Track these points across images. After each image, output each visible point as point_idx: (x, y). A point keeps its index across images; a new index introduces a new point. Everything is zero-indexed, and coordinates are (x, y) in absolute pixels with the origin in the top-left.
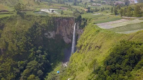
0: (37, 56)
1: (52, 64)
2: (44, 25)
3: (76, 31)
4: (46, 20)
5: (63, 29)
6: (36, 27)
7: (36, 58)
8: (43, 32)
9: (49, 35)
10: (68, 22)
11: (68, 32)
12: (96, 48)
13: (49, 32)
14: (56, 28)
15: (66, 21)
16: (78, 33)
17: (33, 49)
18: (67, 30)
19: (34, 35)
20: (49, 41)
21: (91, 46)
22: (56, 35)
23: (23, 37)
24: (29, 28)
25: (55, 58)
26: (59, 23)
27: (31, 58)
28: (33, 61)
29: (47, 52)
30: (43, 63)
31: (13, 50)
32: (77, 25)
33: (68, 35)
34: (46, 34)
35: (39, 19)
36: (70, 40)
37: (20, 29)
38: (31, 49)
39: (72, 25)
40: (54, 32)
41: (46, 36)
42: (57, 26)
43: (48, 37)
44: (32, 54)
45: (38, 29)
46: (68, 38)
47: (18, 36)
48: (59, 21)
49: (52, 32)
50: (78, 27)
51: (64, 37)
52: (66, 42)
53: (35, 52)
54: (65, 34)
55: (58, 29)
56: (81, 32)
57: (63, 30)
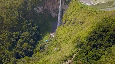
0: (28, 28)
1: (42, 34)
3: (62, 6)
5: (50, 4)
6: (26, 3)
7: (28, 30)
8: (33, 7)
9: (38, 9)
11: (54, 7)
12: (79, 23)
13: (38, 8)
14: (44, 4)
16: (63, 8)
17: (25, 22)
18: (54, 5)
19: (25, 10)
20: (38, 15)
21: (75, 22)
23: (16, 12)
24: (20, 3)
25: (44, 29)
27: (24, 29)
28: (26, 32)
29: (37, 24)
30: (34, 34)
31: (9, 24)
32: (63, 1)
33: (54, 10)
34: (36, 9)
36: (57, 15)
37: (13, 4)
38: (23, 22)
39: (58, 1)
40: (42, 7)
41: (35, 11)
42: (45, 2)
43: (37, 12)
44: (24, 26)
45: (29, 5)
46: (54, 13)
47: (11, 11)
49: (41, 8)
50: (63, 3)
51: (51, 11)
52: (53, 16)
53: (27, 25)
54: (52, 9)
55: (45, 4)
56: (66, 7)
57: (51, 6)
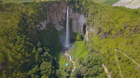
2: (33, 14)
3: (69, 16)
4: (32, 7)
5: (54, 15)
9: (41, 26)
10: (59, 6)
11: (59, 18)
13: (41, 23)
14: (46, 16)
15: (56, 5)
16: (72, 18)
17: (34, 48)
18: (58, 16)
20: (42, 34)
22: (47, 25)
26: (49, 9)
32: (71, 8)
33: (60, 22)
34: (38, 26)
35: (24, 7)
36: (62, 27)
39: (62, 9)
40: (45, 21)
41: (38, 29)
42: (47, 13)
43: (41, 29)
46: (60, 26)
48: (48, 7)
50: (71, 11)
51: (55, 25)
52: (58, 30)
54: (57, 21)
55: (48, 16)
56: (75, 15)
57: (55, 18)
